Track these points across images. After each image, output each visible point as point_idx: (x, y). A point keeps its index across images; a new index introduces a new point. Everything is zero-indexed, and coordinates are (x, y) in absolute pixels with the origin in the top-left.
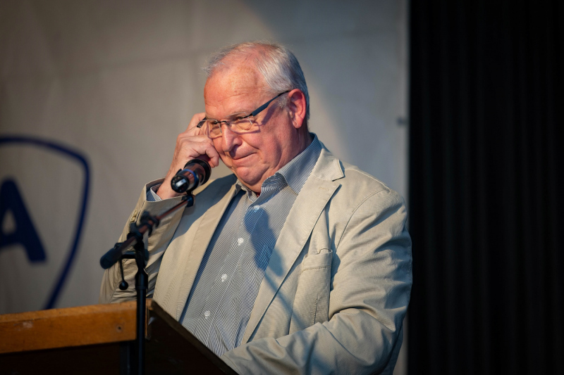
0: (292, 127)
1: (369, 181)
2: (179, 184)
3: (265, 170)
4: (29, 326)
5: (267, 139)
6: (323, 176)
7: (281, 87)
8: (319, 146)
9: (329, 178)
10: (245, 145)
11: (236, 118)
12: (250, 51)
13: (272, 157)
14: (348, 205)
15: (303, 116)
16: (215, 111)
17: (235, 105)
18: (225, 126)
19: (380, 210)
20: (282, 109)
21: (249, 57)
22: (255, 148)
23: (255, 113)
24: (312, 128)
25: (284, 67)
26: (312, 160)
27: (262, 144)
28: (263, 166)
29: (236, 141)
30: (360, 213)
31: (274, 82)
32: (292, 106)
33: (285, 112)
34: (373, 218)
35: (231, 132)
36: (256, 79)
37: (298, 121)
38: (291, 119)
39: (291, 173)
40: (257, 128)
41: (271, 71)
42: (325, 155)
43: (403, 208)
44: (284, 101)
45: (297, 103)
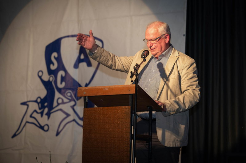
0: (165, 43)
1: (187, 57)
2: (143, 56)
3: (158, 53)
4: (107, 89)
5: (159, 45)
6: (174, 55)
7: (163, 33)
8: (173, 47)
9: (175, 56)
10: (153, 46)
11: (151, 40)
12: (157, 24)
13: (160, 50)
14: (183, 63)
15: (168, 40)
16: (147, 38)
17: (152, 37)
18: (149, 41)
19: (190, 64)
20: (163, 38)
21: (156, 25)
22: (156, 47)
23: (156, 39)
24: (171, 43)
25: (165, 28)
26: (171, 50)
27: (158, 46)
28: (158, 51)
29: (151, 45)
30: (186, 65)
31: (162, 32)
32: (166, 38)
33: (164, 39)
34: (189, 66)
35: (150, 43)
36: (157, 31)
37: (167, 41)
38: (165, 41)
39: (166, 54)
40: (156, 42)
41: (162, 29)
42: (174, 49)
43: (195, 63)
44: (164, 36)
45: (167, 37)
